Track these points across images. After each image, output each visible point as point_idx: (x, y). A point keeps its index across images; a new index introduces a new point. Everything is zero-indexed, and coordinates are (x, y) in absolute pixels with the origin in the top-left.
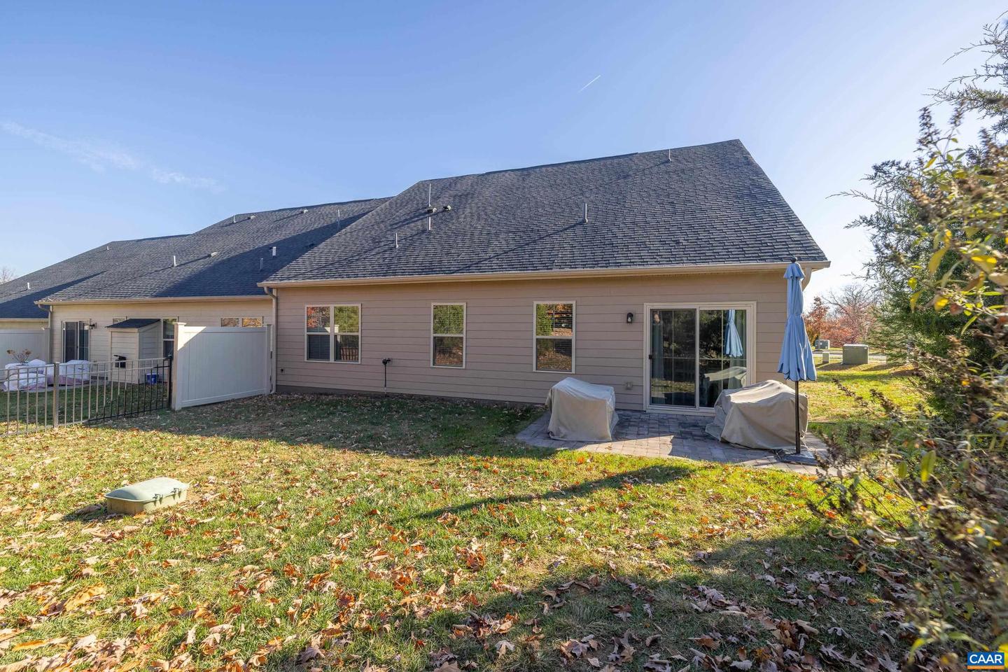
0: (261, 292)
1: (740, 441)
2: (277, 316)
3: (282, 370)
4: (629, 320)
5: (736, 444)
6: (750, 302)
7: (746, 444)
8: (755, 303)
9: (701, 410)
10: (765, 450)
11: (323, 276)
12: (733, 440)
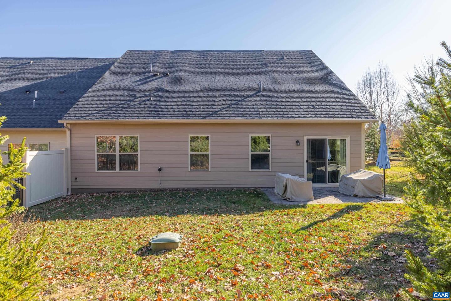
0: (62, 126)
1: (362, 195)
2: (71, 142)
3: (76, 179)
4: (298, 144)
5: (361, 196)
6: (347, 136)
7: (365, 196)
8: (350, 136)
9: (329, 185)
10: (372, 197)
11: (109, 116)
12: (360, 194)
